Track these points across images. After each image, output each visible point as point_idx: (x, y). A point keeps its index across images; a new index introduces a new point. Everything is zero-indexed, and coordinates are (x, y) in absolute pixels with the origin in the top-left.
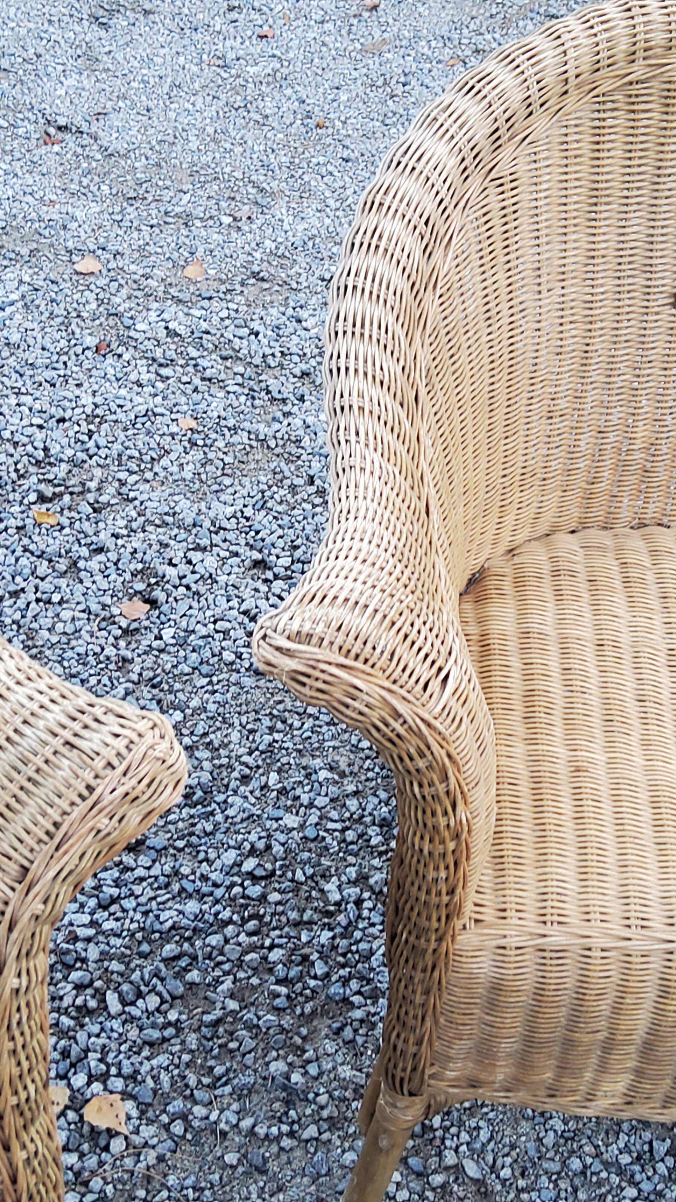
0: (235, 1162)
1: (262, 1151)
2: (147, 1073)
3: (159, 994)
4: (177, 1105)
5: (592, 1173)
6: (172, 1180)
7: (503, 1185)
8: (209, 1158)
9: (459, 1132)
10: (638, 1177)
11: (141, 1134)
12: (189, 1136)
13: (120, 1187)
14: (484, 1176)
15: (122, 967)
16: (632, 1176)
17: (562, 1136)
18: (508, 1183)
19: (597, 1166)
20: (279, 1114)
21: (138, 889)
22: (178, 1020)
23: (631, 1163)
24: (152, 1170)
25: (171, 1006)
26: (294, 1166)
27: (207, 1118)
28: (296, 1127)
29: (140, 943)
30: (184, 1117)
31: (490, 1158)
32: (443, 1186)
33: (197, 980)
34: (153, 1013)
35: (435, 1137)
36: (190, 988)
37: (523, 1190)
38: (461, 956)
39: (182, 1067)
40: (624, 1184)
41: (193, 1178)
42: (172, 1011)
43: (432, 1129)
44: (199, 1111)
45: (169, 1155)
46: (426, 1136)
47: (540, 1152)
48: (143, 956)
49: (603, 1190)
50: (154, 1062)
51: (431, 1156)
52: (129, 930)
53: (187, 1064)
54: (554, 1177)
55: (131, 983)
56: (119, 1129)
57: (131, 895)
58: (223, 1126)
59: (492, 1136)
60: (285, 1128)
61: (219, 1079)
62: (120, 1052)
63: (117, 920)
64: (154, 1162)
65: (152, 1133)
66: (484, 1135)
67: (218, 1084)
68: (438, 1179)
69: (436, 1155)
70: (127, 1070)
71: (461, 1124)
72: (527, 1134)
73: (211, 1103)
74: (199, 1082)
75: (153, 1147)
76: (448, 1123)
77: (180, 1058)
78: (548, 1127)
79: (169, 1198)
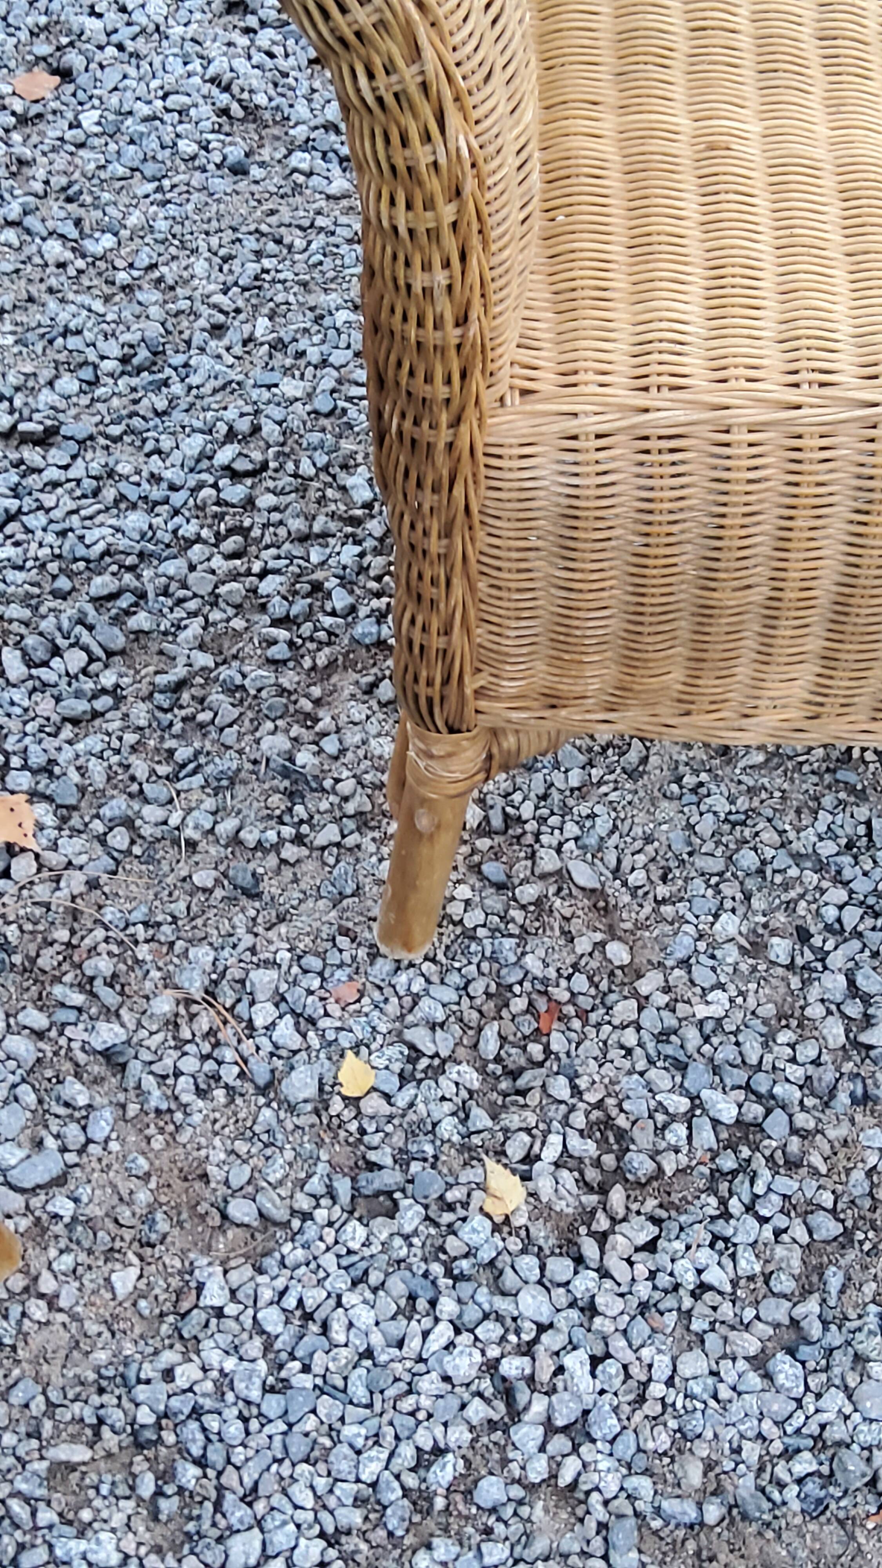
0: (210, 884)
1: (252, 866)
2: (69, 762)
3: (86, 649)
4: (117, 806)
5: (775, 871)
6: (110, 914)
7: (634, 896)
8: (170, 880)
9: (564, 822)
10: (847, 874)
11: (61, 850)
12: (137, 850)
13: (28, 927)
14: (603, 885)
15: (27, 613)
16: (839, 872)
17: (726, 820)
18: (640, 892)
19: (782, 860)
20: (278, 812)
21: (49, 500)
22: (117, 686)
23: (837, 854)
24: (79, 900)
25: (106, 666)
26: (303, 885)
27: (165, 823)
28: (305, 829)
29: (54, 577)
30: (128, 823)
31: (611, 858)
32: (538, 903)
33: (146, 626)
34: (76, 677)
35: (525, 833)
36: (137, 640)
37: (664, 901)
38: (500, 457)
39: (125, 751)
40: (825, 884)
41: (144, 909)
42: (107, 672)
43: (519, 820)
44: (153, 813)
45: (104, 878)
46: (510, 832)
47: (690, 844)
48: (63, 596)
49: (793, 894)
50: (80, 747)
51: (518, 860)
52: (36, 559)
53: (132, 747)
54: (714, 880)
55: (41, 634)
56: (24, 843)
57: (38, 509)
58: (189, 832)
59: (615, 827)
60: (288, 831)
61: (183, 766)
62: (26, 734)
63: (17, 544)
64: (83, 888)
65: (78, 848)
66: (603, 825)
67: (181, 775)
68: (529, 892)
69: (526, 858)
70: (37, 759)
71: (565, 810)
72: (671, 819)
73: (171, 801)
74: (153, 772)
75: (81, 868)
76: (545, 812)
77: (120, 739)
78: (703, 808)
79: (107, 940)
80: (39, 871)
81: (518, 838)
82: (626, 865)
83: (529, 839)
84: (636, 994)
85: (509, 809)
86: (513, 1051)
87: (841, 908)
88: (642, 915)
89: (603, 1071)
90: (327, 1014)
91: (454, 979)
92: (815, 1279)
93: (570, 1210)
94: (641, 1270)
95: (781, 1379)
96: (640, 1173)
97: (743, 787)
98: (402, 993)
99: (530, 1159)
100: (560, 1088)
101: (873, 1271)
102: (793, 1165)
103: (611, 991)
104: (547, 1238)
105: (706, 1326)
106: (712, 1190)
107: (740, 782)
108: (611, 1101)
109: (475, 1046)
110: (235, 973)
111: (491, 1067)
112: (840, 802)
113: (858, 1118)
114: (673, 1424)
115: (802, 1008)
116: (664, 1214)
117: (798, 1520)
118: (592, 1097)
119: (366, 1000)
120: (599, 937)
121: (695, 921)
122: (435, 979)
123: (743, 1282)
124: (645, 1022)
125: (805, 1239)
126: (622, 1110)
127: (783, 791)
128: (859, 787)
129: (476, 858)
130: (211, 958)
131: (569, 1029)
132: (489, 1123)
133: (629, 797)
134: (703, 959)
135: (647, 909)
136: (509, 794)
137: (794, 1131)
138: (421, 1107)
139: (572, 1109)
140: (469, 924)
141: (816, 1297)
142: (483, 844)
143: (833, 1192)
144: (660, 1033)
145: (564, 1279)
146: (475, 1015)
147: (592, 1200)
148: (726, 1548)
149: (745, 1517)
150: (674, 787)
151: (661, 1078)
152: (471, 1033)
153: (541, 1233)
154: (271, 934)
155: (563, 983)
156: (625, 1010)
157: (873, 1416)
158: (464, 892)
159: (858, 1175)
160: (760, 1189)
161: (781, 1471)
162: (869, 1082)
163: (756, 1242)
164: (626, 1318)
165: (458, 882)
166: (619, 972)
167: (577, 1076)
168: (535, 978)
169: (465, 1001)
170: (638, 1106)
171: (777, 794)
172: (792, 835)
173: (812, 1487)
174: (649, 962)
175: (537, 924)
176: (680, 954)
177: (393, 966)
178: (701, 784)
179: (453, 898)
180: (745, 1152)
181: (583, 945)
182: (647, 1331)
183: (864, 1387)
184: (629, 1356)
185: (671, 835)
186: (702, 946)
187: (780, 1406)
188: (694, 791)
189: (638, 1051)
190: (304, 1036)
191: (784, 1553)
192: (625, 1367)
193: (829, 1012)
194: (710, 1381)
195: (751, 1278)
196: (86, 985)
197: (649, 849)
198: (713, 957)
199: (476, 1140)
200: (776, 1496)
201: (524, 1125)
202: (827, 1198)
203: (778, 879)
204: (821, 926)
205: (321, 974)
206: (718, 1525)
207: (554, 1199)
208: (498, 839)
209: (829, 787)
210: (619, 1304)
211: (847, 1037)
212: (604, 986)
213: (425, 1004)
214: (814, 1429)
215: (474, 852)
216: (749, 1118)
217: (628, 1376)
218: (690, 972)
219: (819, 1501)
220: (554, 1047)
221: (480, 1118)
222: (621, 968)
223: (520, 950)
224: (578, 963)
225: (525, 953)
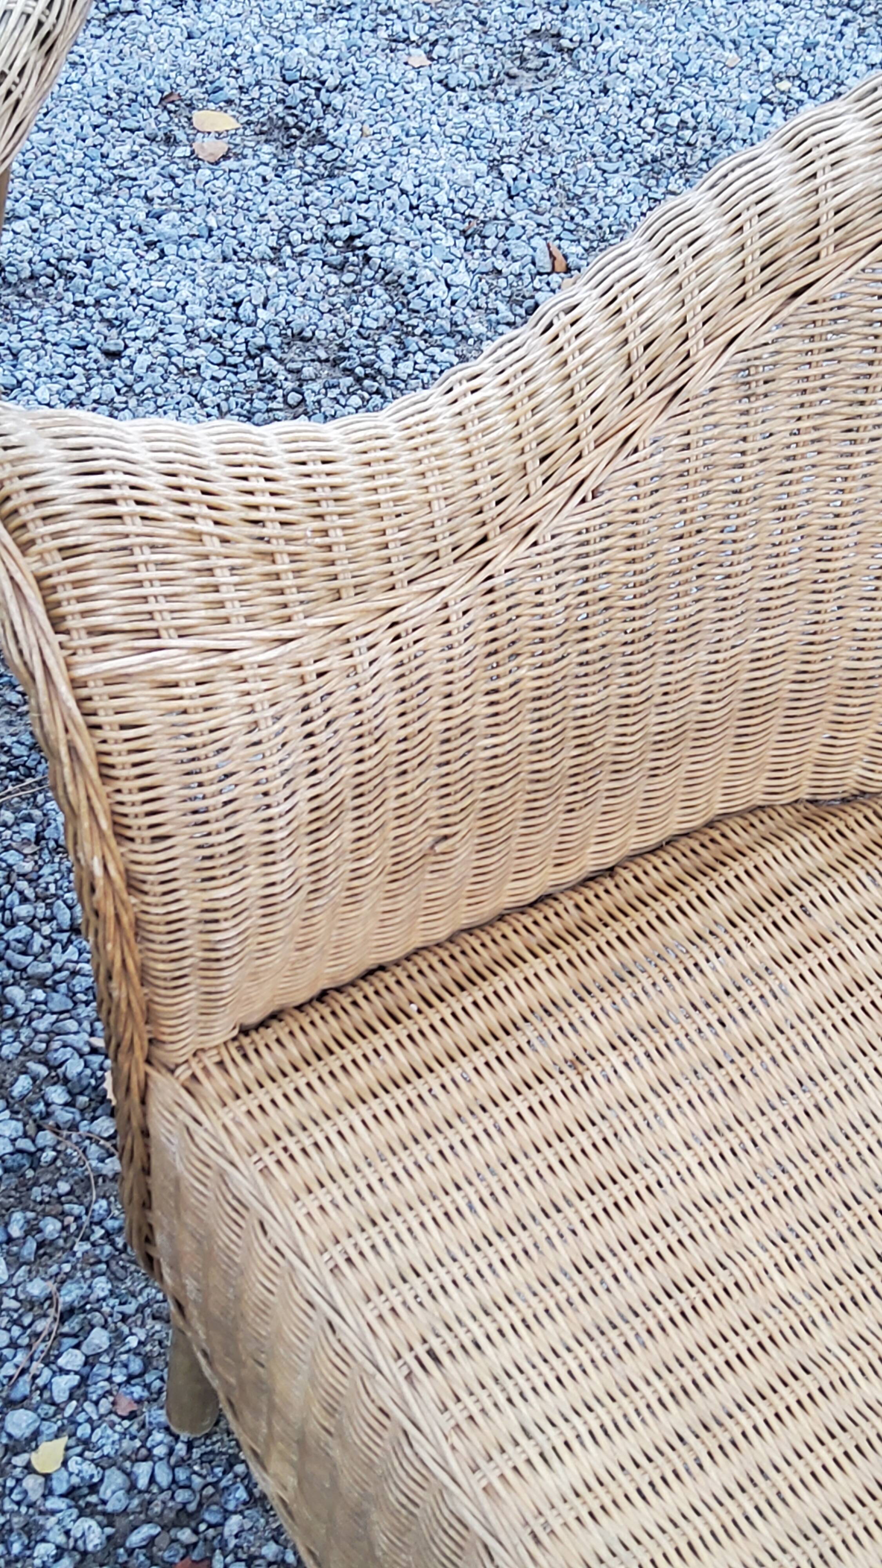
13: (59, 1163)
79: (78, 1218)
80: (107, 1139)
90: (96, 1403)
91: (182, 1474)
98: (149, 1445)
109: (132, 1529)
110: (97, 1318)
111: (121, 1551)
119: (126, 1423)
122: (173, 1460)
130: (102, 1295)
138: (53, 1520)
146: (158, 1509)
152: (142, 1517)
154: (150, 1322)
168: (222, 1534)
169: (167, 1495)
177: (168, 1423)
190: (71, 1398)
196: (32, 1229)
205: (130, 1377)
213: (148, 1465)
223: (241, 1507)
224: (256, 1558)
225: (241, 1513)
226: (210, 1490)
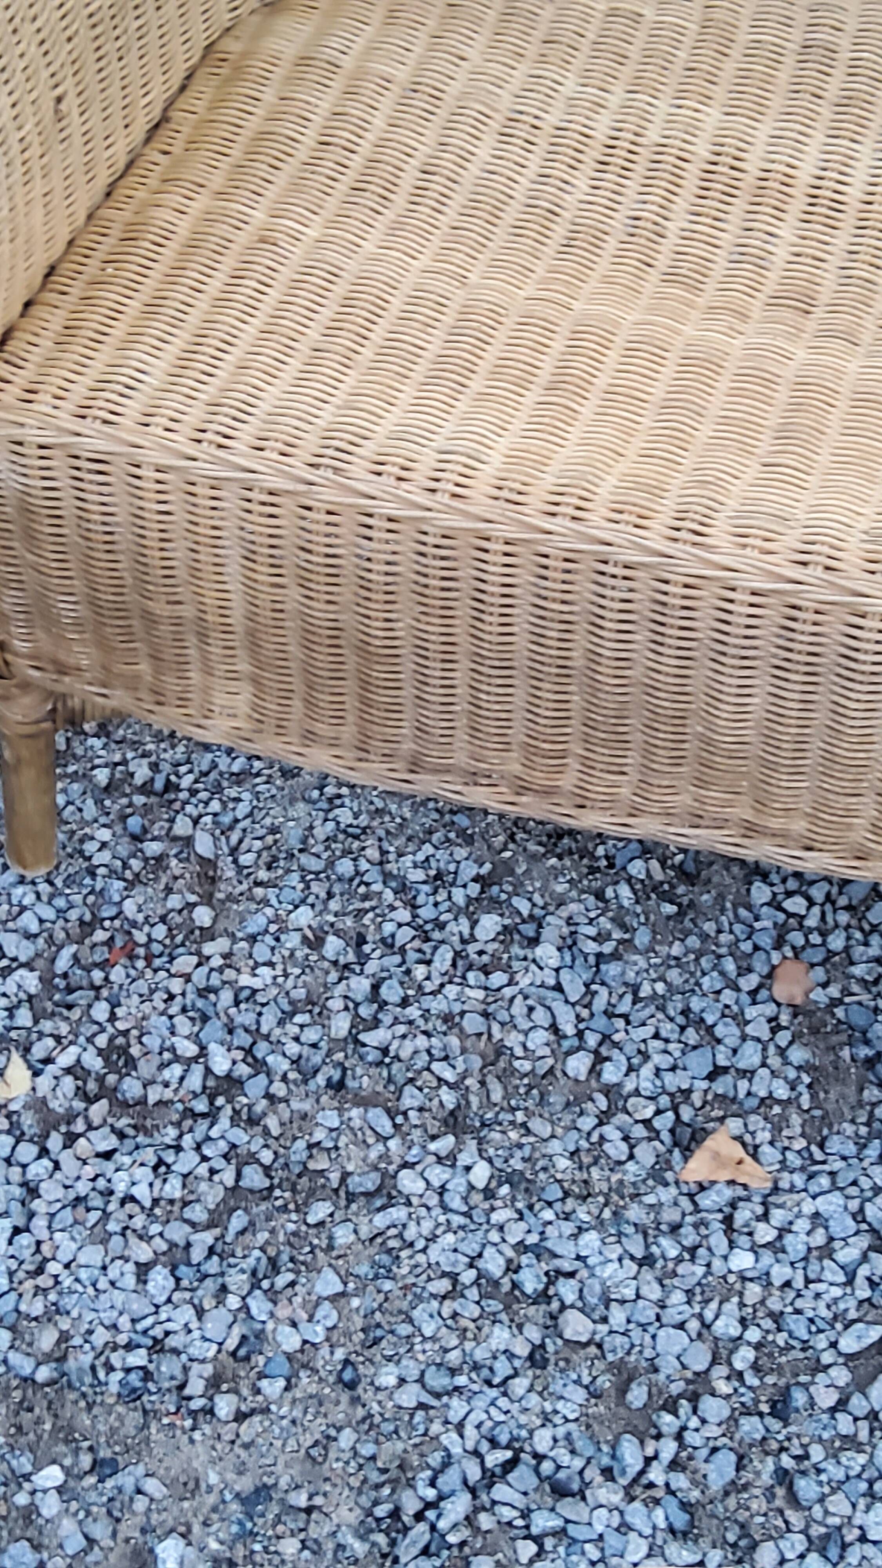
81: (171, 802)
82: (244, 846)
83: (177, 806)
84: (199, 953)
85: (173, 778)
86: (79, 972)
87: (400, 925)
88: (237, 891)
89: (142, 1007)
91: (61, 902)
92: (225, 1217)
93: (61, 1110)
94: (89, 1171)
95: (150, 1286)
96: (128, 1095)
97: (372, 808)
98: (15, 901)
99: (48, 1061)
100: (101, 1011)
101: (273, 1223)
102: (253, 1121)
103: (183, 945)
104: (31, 1126)
105: (118, 1229)
106: (178, 1124)
107: (372, 803)
108: (135, 1032)
109: (53, 961)
111: (57, 980)
112: (448, 840)
113: (324, 1099)
114: (52, 1297)
115: (327, 999)
116: (131, 1132)
117: (111, 1400)
118: (121, 1025)
120: (193, 898)
121: (277, 905)
122: (45, 898)
123: (162, 1203)
124: (194, 978)
125: (230, 1182)
126: (141, 1043)
127: (404, 819)
128: (469, 832)
129: (129, 811)
131: (134, 968)
132: (29, 1023)
133: (274, 791)
134: (269, 940)
135: (244, 887)
136: (180, 765)
137: (269, 1096)
139: (103, 1030)
140: (95, 861)
141: (217, 1231)
142: (139, 800)
143: (275, 1153)
144: (204, 989)
145: (24, 1160)
146: (62, 935)
147: (79, 1105)
148: (45, 1404)
149: (70, 1385)
150: (316, 794)
151: (183, 1025)
152: (54, 949)
153: (28, 1121)
155: (146, 928)
156: (185, 962)
157: (208, 1336)
158: (105, 835)
159: (301, 1144)
160: (214, 1133)
161: (116, 1359)
162: (349, 1072)
163: (190, 1173)
164: (59, 1205)
165: (104, 826)
166: (197, 932)
167: (119, 1005)
168: (127, 919)
169: (61, 922)
170: (153, 1042)
171: (398, 820)
172: (392, 857)
173: (134, 1379)
174: (226, 930)
175: (151, 876)
176: (252, 929)
177: (18, 879)
178: (339, 796)
179: (92, 838)
180: (220, 1101)
181: (174, 901)
182: (70, 1221)
183: (215, 1311)
184: (44, 1235)
185: (292, 832)
186: (273, 928)
187: (140, 1306)
188: (330, 800)
189: (179, 999)
191: (88, 1422)
192: (39, 1243)
193: (346, 1008)
194: (96, 1272)
195: (172, 1202)
197: (270, 839)
198: (277, 939)
199: (13, 1034)
200: (101, 1374)
201: (56, 1032)
202: (266, 1157)
203: (362, 889)
204: (378, 937)
206: (48, 1385)
207: (49, 1097)
208: (153, 799)
209: (444, 826)
210: (60, 1193)
211: (350, 1032)
212: (179, 939)
213: (27, 915)
214: (158, 1332)
215: (130, 805)
216: (236, 1074)
217: (38, 1251)
218: (252, 947)
219: (134, 1390)
220: (112, 978)
221: (24, 1017)
222: (201, 929)
223: (125, 893)
224: (166, 915)
225: (128, 897)
226: (91, 899)
